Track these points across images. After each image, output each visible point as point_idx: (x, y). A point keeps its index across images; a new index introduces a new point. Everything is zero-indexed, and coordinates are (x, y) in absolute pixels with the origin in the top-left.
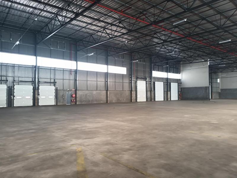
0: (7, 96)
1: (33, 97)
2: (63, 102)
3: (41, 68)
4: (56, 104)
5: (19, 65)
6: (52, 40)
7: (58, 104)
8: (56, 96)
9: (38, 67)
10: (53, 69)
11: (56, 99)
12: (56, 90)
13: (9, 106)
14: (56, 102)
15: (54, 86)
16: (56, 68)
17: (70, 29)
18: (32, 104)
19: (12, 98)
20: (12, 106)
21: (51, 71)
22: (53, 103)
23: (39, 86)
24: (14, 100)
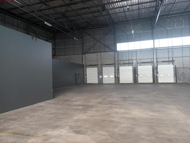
0: (133, 75)
1: (153, 76)
2: (183, 80)
3: (159, 49)
4: (175, 82)
5: (140, 49)
6: (168, 20)
7: (178, 82)
8: (175, 74)
9: (155, 49)
10: (171, 48)
11: (175, 77)
12: (175, 69)
13: (135, 83)
14: (175, 80)
15: (172, 65)
16: (173, 47)
17: (182, 2)
18: (152, 82)
19: (137, 76)
20: (137, 82)
21: (168, 51)
22: (172, 80)
23: (158, 65)
24: (138, 77)
